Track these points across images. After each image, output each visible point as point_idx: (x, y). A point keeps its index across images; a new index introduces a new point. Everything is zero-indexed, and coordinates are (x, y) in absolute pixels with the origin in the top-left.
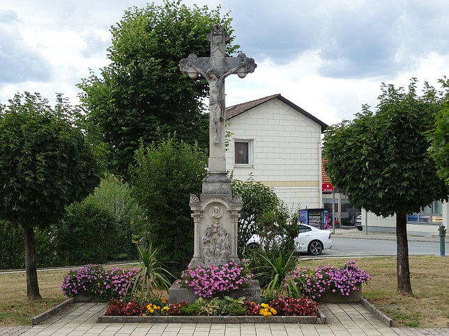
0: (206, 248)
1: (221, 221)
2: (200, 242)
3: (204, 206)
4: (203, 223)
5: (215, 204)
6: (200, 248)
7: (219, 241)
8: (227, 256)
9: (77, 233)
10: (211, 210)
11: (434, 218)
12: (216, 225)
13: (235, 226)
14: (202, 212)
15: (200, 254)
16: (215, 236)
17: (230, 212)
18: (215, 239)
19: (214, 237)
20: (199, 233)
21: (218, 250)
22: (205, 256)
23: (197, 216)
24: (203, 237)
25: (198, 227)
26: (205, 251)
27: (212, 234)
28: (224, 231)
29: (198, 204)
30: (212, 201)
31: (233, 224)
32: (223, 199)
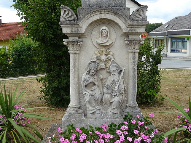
0: (88, 94)
1: (112, 50)
2: (79, 83)
3: (84, 26)
4: (83, 53)
5: (101, 22)
6: (79, 93)
7: (108, 83)
8: (122, 105)
9: (22, 59)
10: (95, 33)
11: (183, 50)
12: (103, 58)
13: (134, 58)
14: (81, 36)
15: (79, 101)
16: (103, 74)
17: (127, 35)
18: (102, 80)
19: (101, 76)
20: (78, 71)
21: (107, 96)
22: (88, 106)
23: (74, 43)
24: (84, 77)
25: (75, 60)
26: (87, 98)
27: (97, 71)
28: (118, 67)
29: (74, 22)
30: (97, 17)
31: (131, 56)
32: (115, 14)
